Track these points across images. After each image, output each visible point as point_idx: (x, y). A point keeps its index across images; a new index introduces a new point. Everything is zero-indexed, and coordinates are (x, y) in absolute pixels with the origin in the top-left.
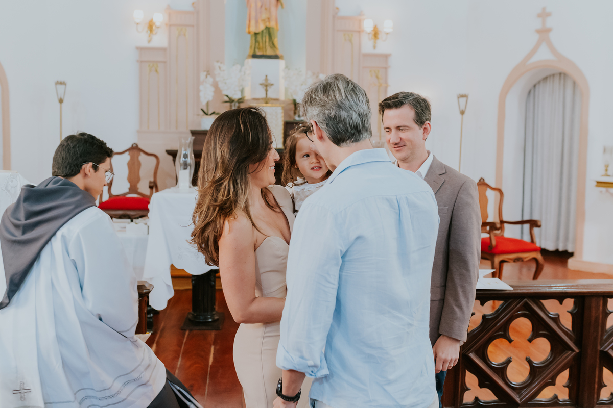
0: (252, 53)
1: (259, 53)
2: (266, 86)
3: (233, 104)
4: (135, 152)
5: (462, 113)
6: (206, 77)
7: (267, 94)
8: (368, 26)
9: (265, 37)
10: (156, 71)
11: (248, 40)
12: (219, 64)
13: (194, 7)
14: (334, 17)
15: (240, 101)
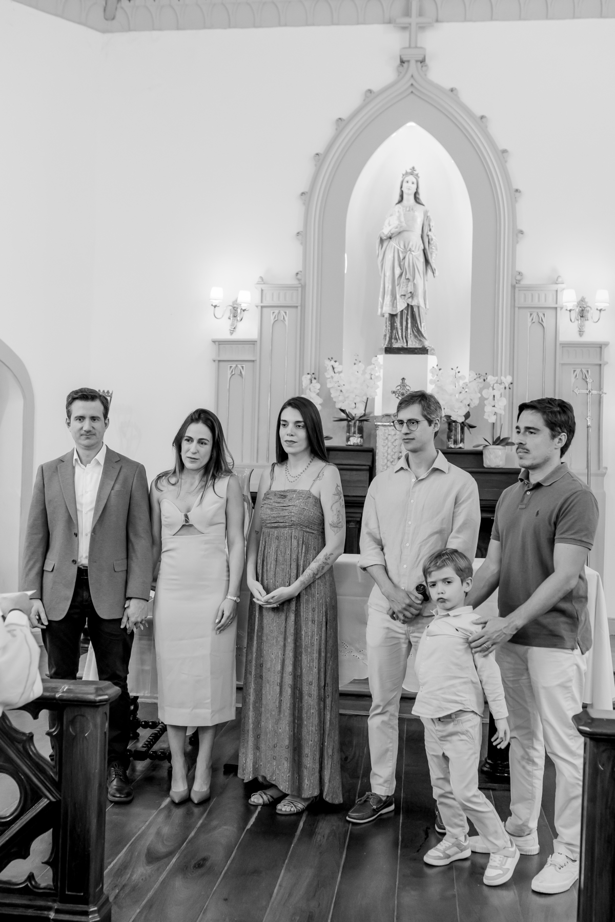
0: (386, 346)
1: (396, 345)
3: (352, 423)
8: (569, 299)
9: (407, 319)
10: (241, 375)
12: (332, 363)
13: (299, 280)
14: (514, 287)
15: (363, 419)
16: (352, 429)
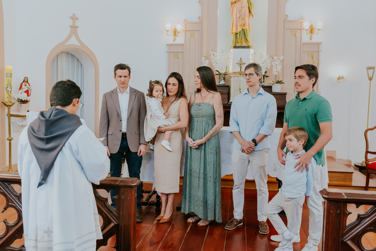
0: (234, 45)
1: (238, 45)
2: (241, 64)
3: (221, 76)
5: (371, 79)
6: (205, 60)
7: (241, 69)
8: (306, 25)
9: (242, 35)
10: (178, 58)
12: (213, 52)
13: (200, 20)
14: (284, 21)
15: (225, 74)
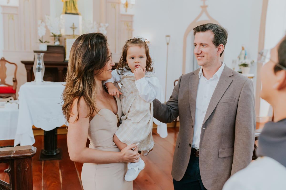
0: (64, 12)
1: (68, 12)
2: (74, 28)
3: (56, 37)
4: (3, 62)
5: (168, 44)
6: (41, 22)
7: (74, 33)
9: (71, 3)
10: (13, 19)
11: (63, 5)
12: (48, 16)
15: (60, 36)
16: (56, 39)
